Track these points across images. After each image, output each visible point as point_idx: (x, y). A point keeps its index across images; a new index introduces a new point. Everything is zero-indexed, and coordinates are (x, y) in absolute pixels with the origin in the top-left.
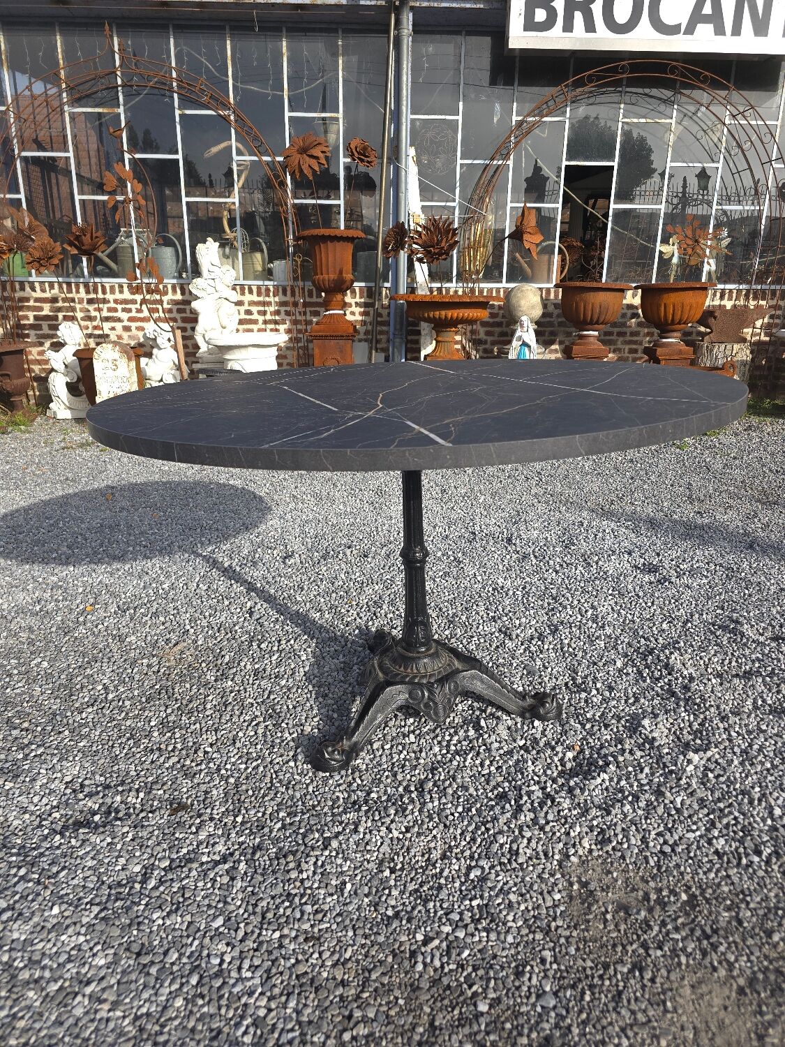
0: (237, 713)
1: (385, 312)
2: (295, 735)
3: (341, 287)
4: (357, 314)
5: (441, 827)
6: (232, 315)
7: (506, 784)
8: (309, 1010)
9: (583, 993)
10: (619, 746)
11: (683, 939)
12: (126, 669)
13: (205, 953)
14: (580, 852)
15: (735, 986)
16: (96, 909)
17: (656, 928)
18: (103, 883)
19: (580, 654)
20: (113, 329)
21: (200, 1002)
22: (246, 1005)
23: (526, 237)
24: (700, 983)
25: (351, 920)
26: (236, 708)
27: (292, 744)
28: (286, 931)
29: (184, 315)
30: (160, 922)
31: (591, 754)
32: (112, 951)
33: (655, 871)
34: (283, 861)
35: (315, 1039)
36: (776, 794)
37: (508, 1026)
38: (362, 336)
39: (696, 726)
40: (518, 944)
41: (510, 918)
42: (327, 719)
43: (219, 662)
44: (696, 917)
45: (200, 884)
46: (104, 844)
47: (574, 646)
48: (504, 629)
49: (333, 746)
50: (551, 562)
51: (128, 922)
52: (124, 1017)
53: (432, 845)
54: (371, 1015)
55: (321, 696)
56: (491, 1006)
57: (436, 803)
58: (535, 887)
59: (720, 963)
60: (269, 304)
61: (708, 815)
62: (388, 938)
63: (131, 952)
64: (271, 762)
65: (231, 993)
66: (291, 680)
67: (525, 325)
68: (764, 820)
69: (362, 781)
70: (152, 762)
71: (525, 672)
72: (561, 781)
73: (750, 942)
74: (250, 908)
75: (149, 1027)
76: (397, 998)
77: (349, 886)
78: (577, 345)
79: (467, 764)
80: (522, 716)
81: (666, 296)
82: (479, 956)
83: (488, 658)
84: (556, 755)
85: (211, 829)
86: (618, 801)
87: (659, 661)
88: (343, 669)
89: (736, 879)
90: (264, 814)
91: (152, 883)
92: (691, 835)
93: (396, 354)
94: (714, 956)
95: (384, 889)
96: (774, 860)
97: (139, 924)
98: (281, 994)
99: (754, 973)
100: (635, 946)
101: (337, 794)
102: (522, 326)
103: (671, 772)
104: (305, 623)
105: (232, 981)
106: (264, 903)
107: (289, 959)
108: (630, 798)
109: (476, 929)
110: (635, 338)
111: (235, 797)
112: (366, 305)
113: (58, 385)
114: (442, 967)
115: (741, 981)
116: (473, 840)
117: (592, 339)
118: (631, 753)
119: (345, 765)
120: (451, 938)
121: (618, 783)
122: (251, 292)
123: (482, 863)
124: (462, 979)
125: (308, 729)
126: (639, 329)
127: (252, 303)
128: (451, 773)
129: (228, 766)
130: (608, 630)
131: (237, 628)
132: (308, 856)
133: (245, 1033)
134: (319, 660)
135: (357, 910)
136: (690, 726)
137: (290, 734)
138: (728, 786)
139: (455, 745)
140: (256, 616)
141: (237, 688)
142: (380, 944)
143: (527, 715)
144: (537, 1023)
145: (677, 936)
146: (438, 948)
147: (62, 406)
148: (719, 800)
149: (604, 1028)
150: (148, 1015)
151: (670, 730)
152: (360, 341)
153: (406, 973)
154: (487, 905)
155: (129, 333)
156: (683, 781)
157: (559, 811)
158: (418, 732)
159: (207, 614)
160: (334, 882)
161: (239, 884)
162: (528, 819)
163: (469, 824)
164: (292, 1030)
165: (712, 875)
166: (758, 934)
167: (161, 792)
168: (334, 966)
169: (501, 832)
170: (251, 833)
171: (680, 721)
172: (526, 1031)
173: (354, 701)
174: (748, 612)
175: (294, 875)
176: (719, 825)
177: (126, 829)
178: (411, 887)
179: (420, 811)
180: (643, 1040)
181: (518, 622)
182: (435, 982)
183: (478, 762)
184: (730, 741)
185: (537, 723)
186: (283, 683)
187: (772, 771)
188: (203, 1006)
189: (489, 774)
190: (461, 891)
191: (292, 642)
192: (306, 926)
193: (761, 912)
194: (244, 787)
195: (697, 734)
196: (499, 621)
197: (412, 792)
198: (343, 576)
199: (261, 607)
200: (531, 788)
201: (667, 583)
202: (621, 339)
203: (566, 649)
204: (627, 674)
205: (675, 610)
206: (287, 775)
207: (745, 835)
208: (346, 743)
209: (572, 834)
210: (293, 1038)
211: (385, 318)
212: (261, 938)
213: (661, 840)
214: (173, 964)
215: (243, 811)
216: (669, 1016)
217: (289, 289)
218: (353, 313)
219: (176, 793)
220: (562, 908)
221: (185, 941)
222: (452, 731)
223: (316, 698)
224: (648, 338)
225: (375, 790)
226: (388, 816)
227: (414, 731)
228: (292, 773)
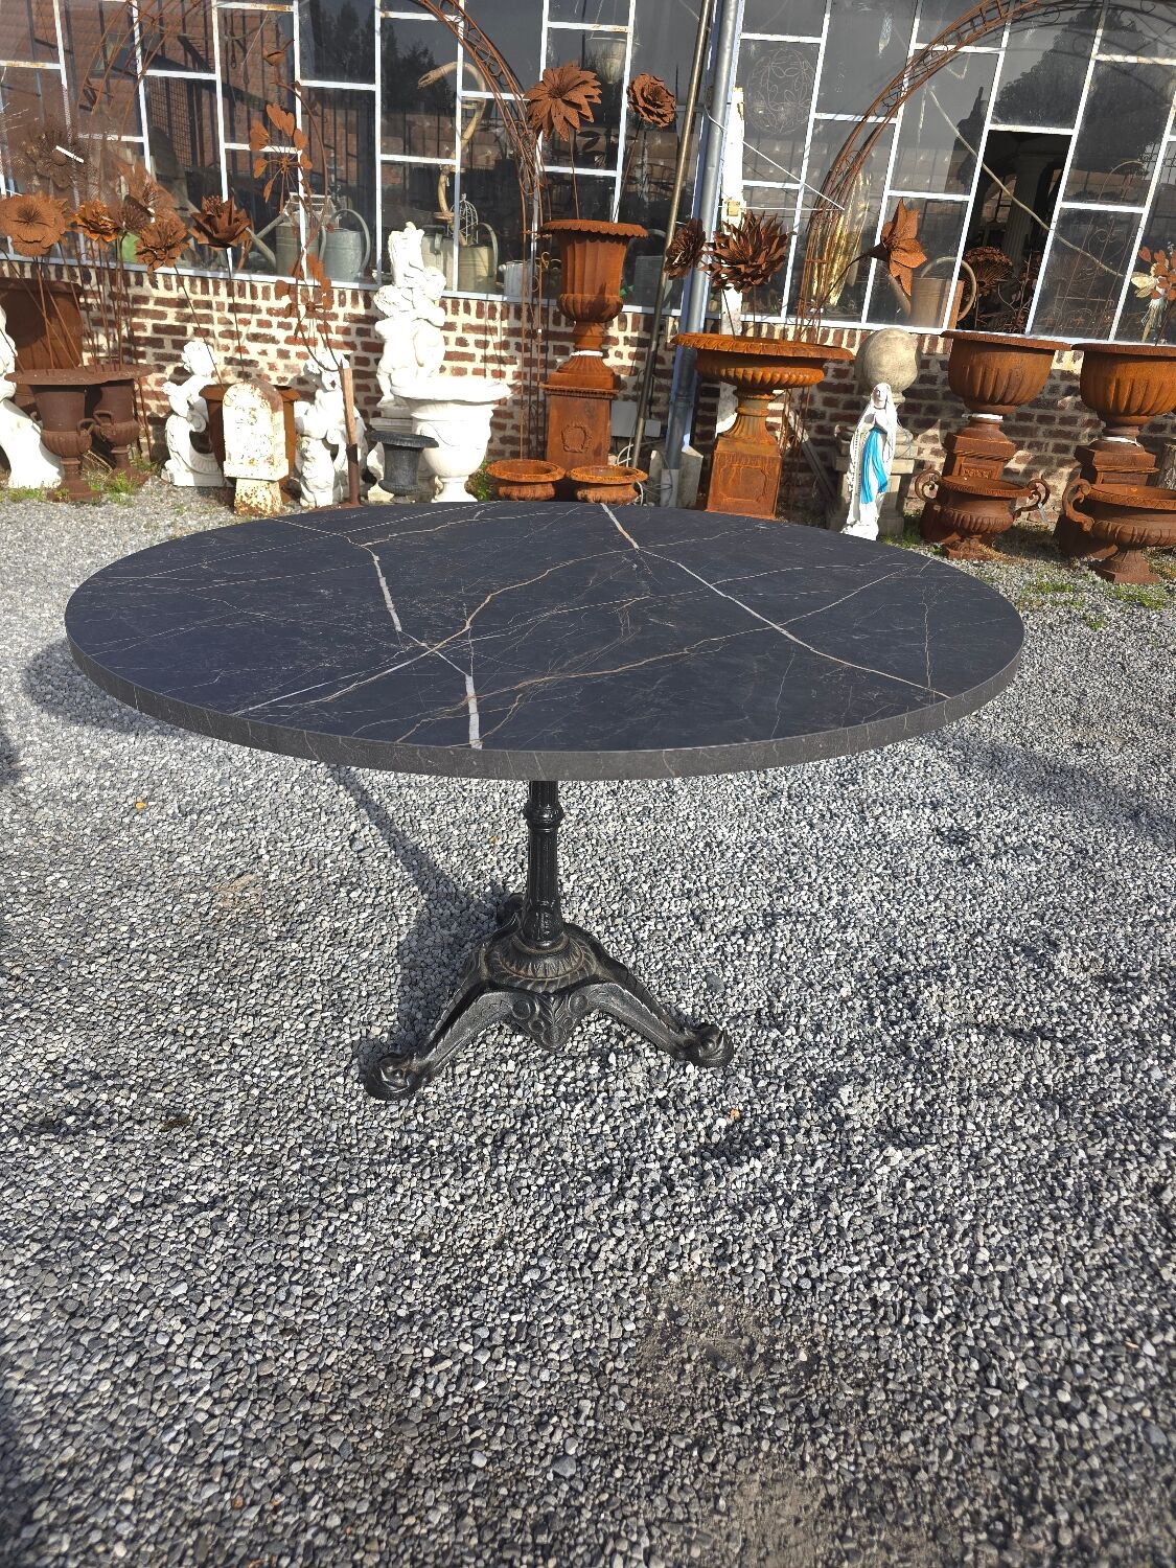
0: (291, 993)
1: (666, 356)
2: (356, 1038)
3: (601, 314)
4: (625, 356)
5: (508, 1202)
6: (435, 345)
7: (617, 1154)
8: (260, 1425)
9: (614, 1466)
10: (794, 1122)
11: (778, 1416)
12: (165, 904)
13: (153, 1327)
14: (686, 1268)
15: (822, 1494)
16: (35, 1247)
17: (746, 1395)
18: (55, 1211)
19: (794, 967)
20: (264, 353)
21: (131, 1391)
22: (184, 1404)
23: (895, 256)
24: (775, 1481)
25: (349, 1314)
26: (291, 985)
27: (349, 1050)
28: (260, 1316)
29: (366, 339)
30: (109, 1277)
31: (752, 1126)
32: (41, 1306)
33: (778, 1313)
34: (284, 1218)
35: (257, 1464)
36: (993, 1228)
37: (503, 1491)
38: (629, 392)
39: (920, 1105)
40: (553, 1385)
41: (555, 1347)
42: (408, 1020)
43: (290, 910)
44: (808, 1388)
45: (172, 1234)
46: (69, 1159)
47: (790, 952)
48: (698, 912)
49: (396, 1064)
51: (69, 1271)
52: (36, 1393)
53: (489, 1226)
54: (336, 1446)
55: (409, 982)
56: (491, 1461)
57: (511, 1168)
58: (604, 1310)
59: (814, 1458)
60: (492, 331)
61: (880, 1245)
62: (387, 1346)
63: (65, 1311)
64: (313, 1074)
65: (170, 1385)
66: (376, 953)
67: (883, 398)
68: (957, 1265)
69: (425, 1119)
70: (162, 1050)
71: (705, 985)
72: (693, 1160)
73: (868, 1436)
74: (225, 1277)
75: (62, 1411)
76: (375, 1429)
77: (359, 1267)
78: (965, 434)
79: (573, 1115)
81: (1121, 367)
82: (497, 1392)
83: (660, 954)
84: (702, 1120)
85: (209, 1159)
86: (764, 1203)
87: (905, 995)
88: (451, 946)
89: (884, 1344)
90: (283, 1146)
91: (114, 1222)
92: (846, 1270)
93: (677, 426)
94: (810, 1449)
95: (405, 1278)
96: (948, 1326)
97: (83, 1275)
98: (231, 1399)
99: (856, 1481)
100: (707, 1414)
101: (386, 1133)
102: (877, 399)
103: (854, 1171)
104: (421, 865)
105: (176, 1371)
106: (245, 1274)
107: (254, 1353)
108: (781, 1202)
109: (506, 1355)
110: (1067, 428)
111: (252, 1120)
112: (640, 343)
113: (179, 434)
114: (446, 1397)
115: (833, 1489)
116: (546, 1227)
117: (990, 428)
118: (808, 1133)
119: (410, 1092)
120: (469, 1361)
121: (772, 1176)
122: (467, 309)
123: (543, 1263)
124: (466, 1419)
125: (376, 1031)
126: (1076, 413)
127: (468, 328)
128: (547, 1126)
129: (257, 1071)
130: (851, 935)
131: (328, 861)
132: (320, 1217)
133: (174, 1441)
134: (423, 925)
135: (362, 1301)
136: (911, 1104)
137: (352, 1035)
138: (927, 1206)
139: (567, 1085)
140: (358, 846)
141: (302, 955)
142: (375, 1353)
143: (681, 1054)
144: (542, 1495)
145: (771, 1411)
146: (448, 1371)
147: (182, 466)
148: (906, 1225)
149: (625, 1517)
150: (65, 1395)
151: (880, 1105)
152: (626, 398)
153: (397, 1397)
154: (530, 1324)
155: (286, 361)
156: (866, 1188)
157: (674, 1205)
158: (522, 1057)
159: (294, 833)
160: (341, 1259)
161: (220, 1242)
162: (629, 1210)
163: (547, 1205)
164: (232, 1447)
165: (854, 1332)
166: (882, 1428)
167: (161, 1095)
168: (307, 1373)
169: (584, 1223)
170: (259, 1172)
171: (899, 1094)
172: (523, 1502)
174: (1078, 931)
175: (293, 1240)
176: (890, 1262)
177: (100, 1142)
178: (442, 1281)
179: (488, 1175)
180: (670, 1543)
181: (722, 903)
182: (430, 1416)
183: (588, 1115)
184: (961, 1135)
185: (690, 1068)
186: (365, 955)
187: (1003, 1192)
188: (132, 1396)
189: (598, 1136)
190: (504, 1297)
191: (395, 893)
192: (289, 1313)
193: (900, 1398)
194: (268, 1104)
195: (915, 1116)
196: (694, 899)
197: (486, 1145)
198: (497, 796)
199: (369, 833)
200: (649, 1166)
201: (972, 866)
202: (1043, 427)
203: (776, 956)
204: (851, 1009)
205: (968, 911)
206: (330, 1095)
207: (923, 1283)
208: (415, 1063)
209: (682, 1241)
210: (231, 1458)
211: (668, 366)
212: (228, 1320)
213: (802, 1270)
214: (110, 1335)
215: (257, 1140)
216: (717, 1518)
217: (525, 309)
218: (619, 355)
219: (179, 1100)
220: (631, 1345)
221: (132, 1307)
222: (569, 1063)
223: (402, 985)
224: (1088, 430)
225: (437, 1134)
226: (443, 1175)
227: (517, 1055)
228: (337, 1094)
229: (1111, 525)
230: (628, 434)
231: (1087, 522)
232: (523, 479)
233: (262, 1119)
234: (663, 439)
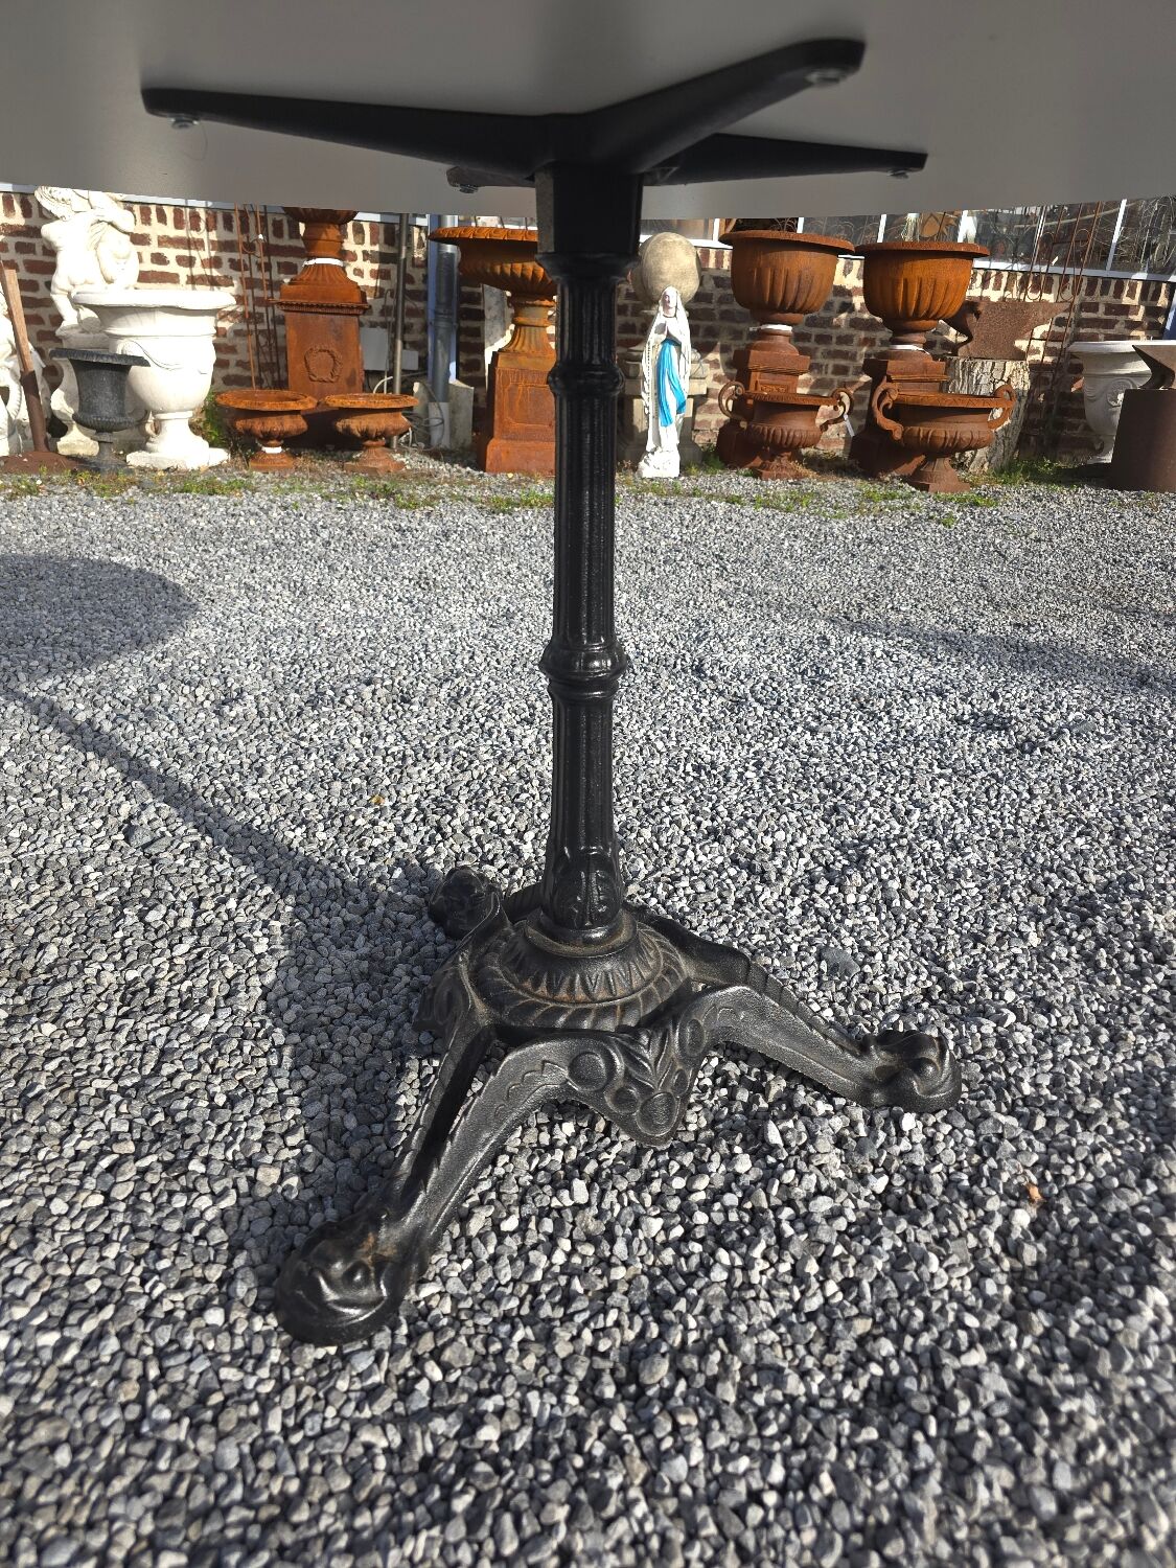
0: (56, 1128)
1: (418, 274)
2: (228, 1202)
4: (367, 274)
6: (126, 261)
7: (888, 1348)
19: (933, 915)
26: (55, 1111)
27: (218, 1235)
29: (31, 257)
31: (1078, 1213)
38: (376, 317)
42: (329, 1136)
43: (29, 963)
47: (913, 894)
48: (742, 859)
49: (348, 1252)
50: (795, 711)
55: (309, 1059)
57: (697, 1453)
60: (199, 244)
64: (145, 1316)
66: (224, 1014)
67: (672, 305)
69: (446, 1369)
71: (824, 966)
78: (755, 348)
79: (755, 1277)
80: (863, 1099)
81: (908, 265)
83: (725, 930)
88: (366, 976)
93: (440, 350)
101: (366, 1436)
102: (666, 306)
104: (265, 853)
110: (845, 348)
112: (383, 258)
117: (781, 340)
119: (386, 1316)
122: (162, 218)
125: (268, 1176)
126: (852, 331)
127: (164, 241)
128: (716, 1316)
130: (972, 856)
131: (88, 868)
134: (302, 950)
137: (217, 1197)
139: (706, 1206)
140: (143, 838)
141: (68, 1044)
143: (879, 1098)
152: (373, 325)
158: (591, 1168)
159: (15, 834)
173: (402, 1071)
179: (651, 1493)
181: (768, 841)
183: (785, 1267)
185: (909, 1121)
186: (202, 1022)
189: (827, 1310)
191: (232, 904)
194: (43, 1433)
196: (728, 839)
197: (609, 1404)
199: (156, 814)
201: (1038, 752)
202: (822, 348)
203: (896, 903)
204: (1061, 964)
206: (201, 1366)
208: (388, 1238)
211: (418, 286)
217: (236, 216)
218: (359, 271)
222: (688, 1159)
223: (295, 1067)
224: (865, 349)
225: (489, 1405)
226: (549, 1529)
227: (579, 1164)
228: (214, 1356)
229: (921, 430)
230: (383, 366)
231: (895, 429)
232: (267, 407)
233: (32, 1485)
234: (423, 370)
